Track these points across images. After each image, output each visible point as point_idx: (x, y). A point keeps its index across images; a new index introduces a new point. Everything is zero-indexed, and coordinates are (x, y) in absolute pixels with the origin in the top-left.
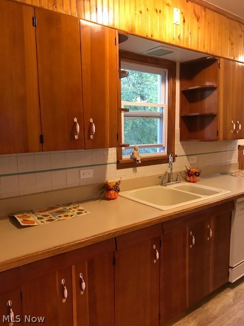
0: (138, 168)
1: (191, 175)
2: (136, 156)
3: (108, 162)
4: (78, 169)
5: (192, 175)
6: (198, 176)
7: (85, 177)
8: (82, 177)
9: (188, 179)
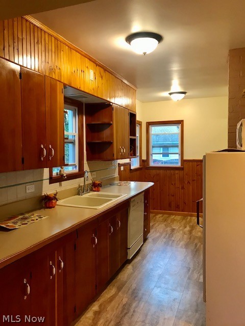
0: (62, 182)
1: (95, 186)
2: (62, 173)
3: (44, 178)
4: (24, 185)
5: (97, 186)
6: (101, 186)
7: (30, 191)
8: (27, 192)
9: (94, 189)
